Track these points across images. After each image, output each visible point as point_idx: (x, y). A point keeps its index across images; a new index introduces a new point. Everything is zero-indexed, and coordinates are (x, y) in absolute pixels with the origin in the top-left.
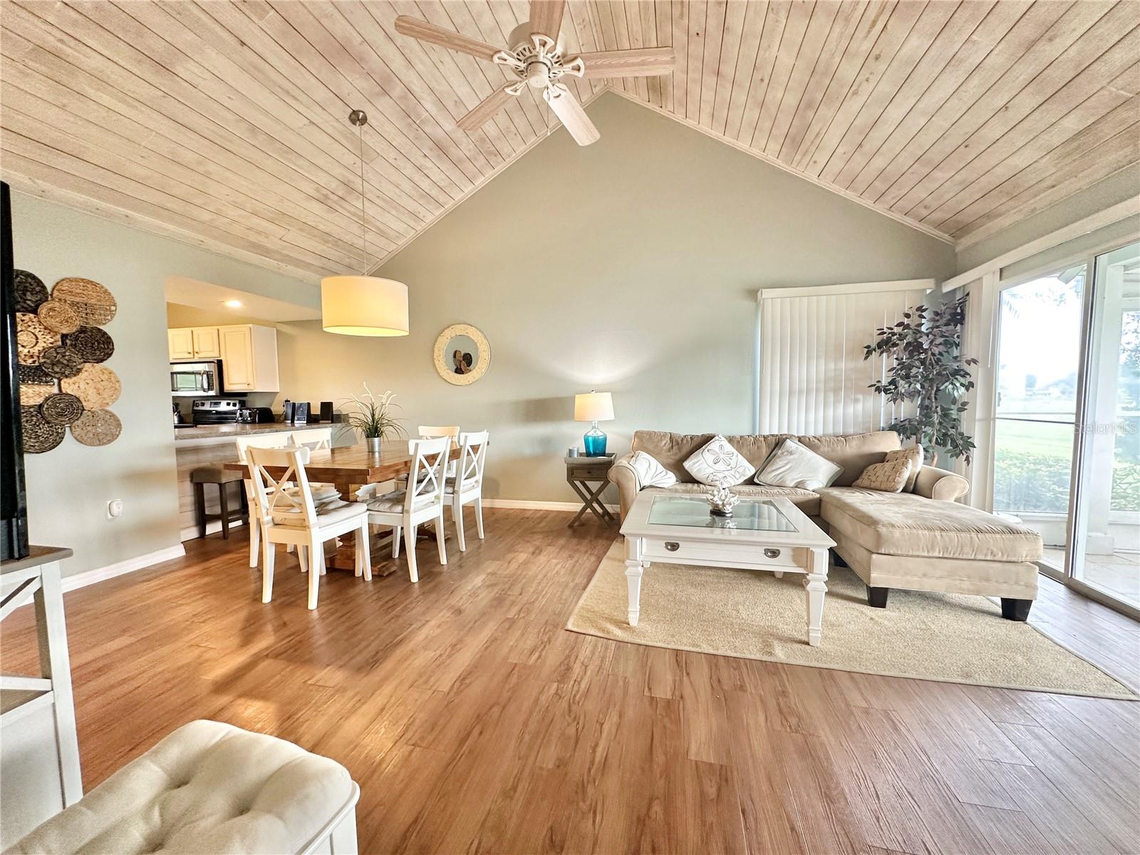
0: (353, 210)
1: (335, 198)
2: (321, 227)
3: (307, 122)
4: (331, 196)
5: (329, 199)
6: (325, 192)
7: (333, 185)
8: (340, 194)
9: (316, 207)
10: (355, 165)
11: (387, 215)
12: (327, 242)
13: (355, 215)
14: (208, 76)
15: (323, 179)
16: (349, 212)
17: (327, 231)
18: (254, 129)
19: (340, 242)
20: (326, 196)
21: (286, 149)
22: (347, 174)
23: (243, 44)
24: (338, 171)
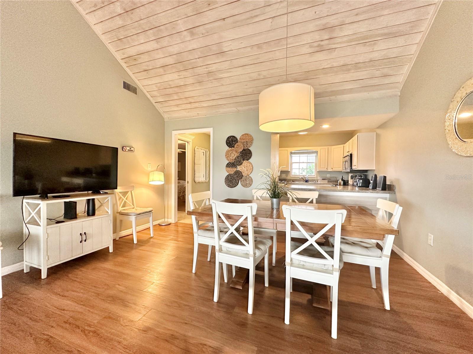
0: (345, 39)
1: (326, 42)
2: (335, 64)
3: (271, 20)
4: (322, 43)
5: (322, 46)
6: (316, 44)
7: (317, 36)
8: (327, 37)
9: (320, 56)
10: (317, 13)
11: (382, 18)
12: (349, 70)
13: (351, 41)
14: (230, 43)
15: (308, 39)
16: (344, 42)
17: (342, 63)
18: (259, 46)
19: (359, 65)
20: (319, 46)
21: (277, 41)
22: (319, 22)
23: (224, 19)
24: (311, 27)
